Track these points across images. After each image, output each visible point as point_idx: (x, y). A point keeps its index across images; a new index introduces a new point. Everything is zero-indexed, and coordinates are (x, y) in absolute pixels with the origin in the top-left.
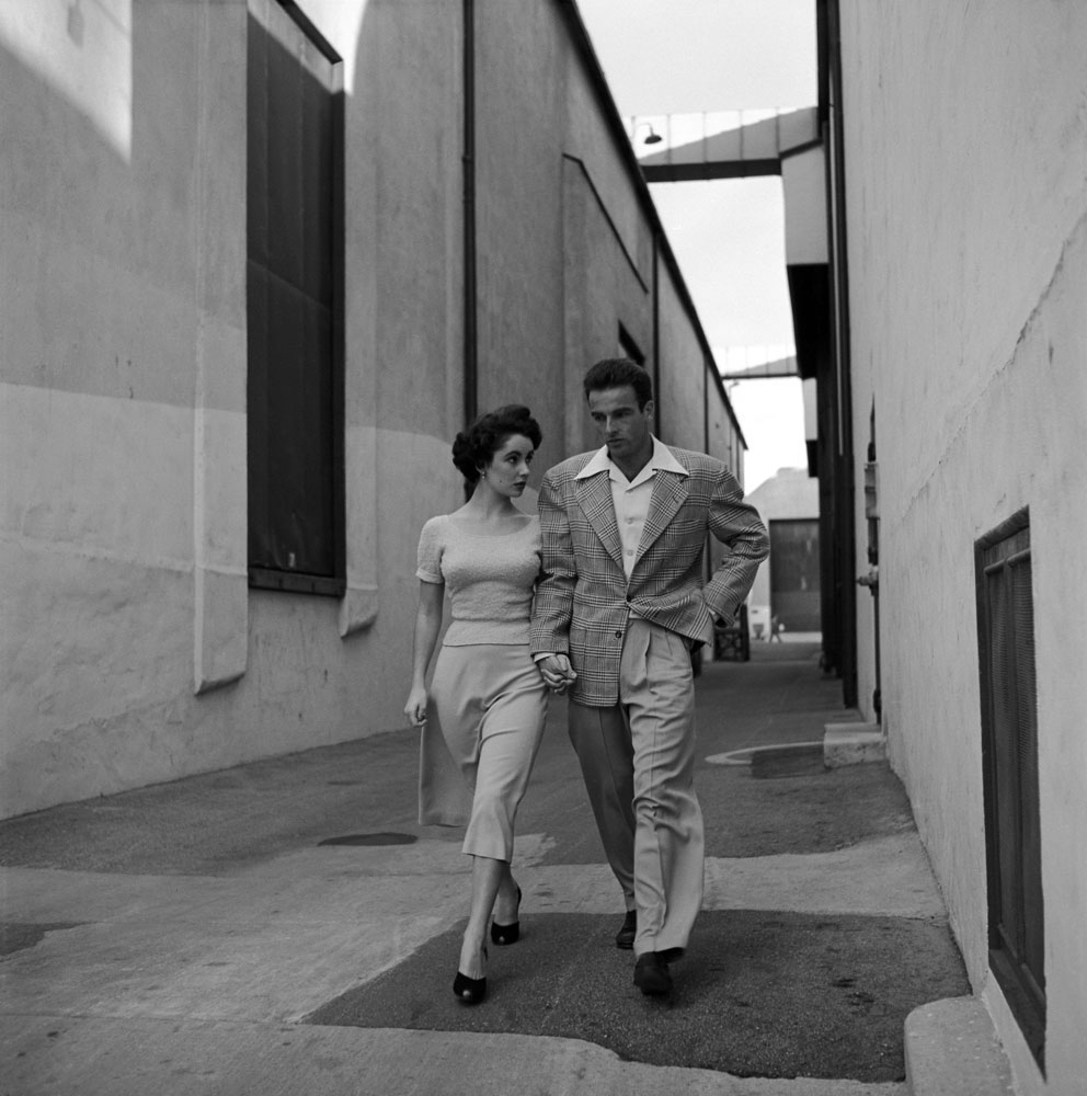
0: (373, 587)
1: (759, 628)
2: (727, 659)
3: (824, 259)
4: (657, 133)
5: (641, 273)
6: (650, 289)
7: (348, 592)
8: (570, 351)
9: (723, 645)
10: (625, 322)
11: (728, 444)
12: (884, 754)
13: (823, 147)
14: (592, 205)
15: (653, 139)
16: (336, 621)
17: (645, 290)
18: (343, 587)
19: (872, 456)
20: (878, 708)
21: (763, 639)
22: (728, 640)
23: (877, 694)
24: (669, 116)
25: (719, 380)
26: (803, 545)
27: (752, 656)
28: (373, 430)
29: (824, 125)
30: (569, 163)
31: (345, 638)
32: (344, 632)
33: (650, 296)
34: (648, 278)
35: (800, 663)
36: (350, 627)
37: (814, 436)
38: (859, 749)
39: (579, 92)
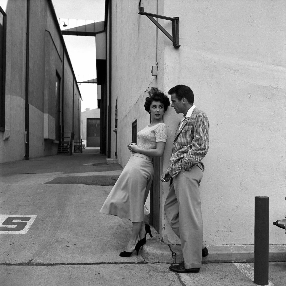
0: (9, 130)
1: (84, 145)
2: (77, 152)
3: (105, 59)
4: (66, 24)
5: (61, 56)
6: (62, 61)
7: (5, 131)
8: (46, 77)
9: (76, 149)
10: (57, 69)
11: (78, 99)
12: (117, 162)
13: (105, 32)
14: (51, 42)
15: (65, 26)
16: (3, 137)
17: (62, 62)
18: (4, 130)
19: (116, 108)
20: (116, 155)
21: (85, 148)
22: (77, 148)
23: (116, 153)
24: (68, 19)
25: (76, 83)
26: (95, 125)
27: (83, 152)
28: (10, 96)
29: (106, 27)
30: (47, 32)
31: (4, 141)
32: (4, 139)
33: (62, 63)
34: (62, 58)
35: (95, 153)
36: (5, 138)
37: (100, 98)
38: (113, 161)
39: (49, 14)
